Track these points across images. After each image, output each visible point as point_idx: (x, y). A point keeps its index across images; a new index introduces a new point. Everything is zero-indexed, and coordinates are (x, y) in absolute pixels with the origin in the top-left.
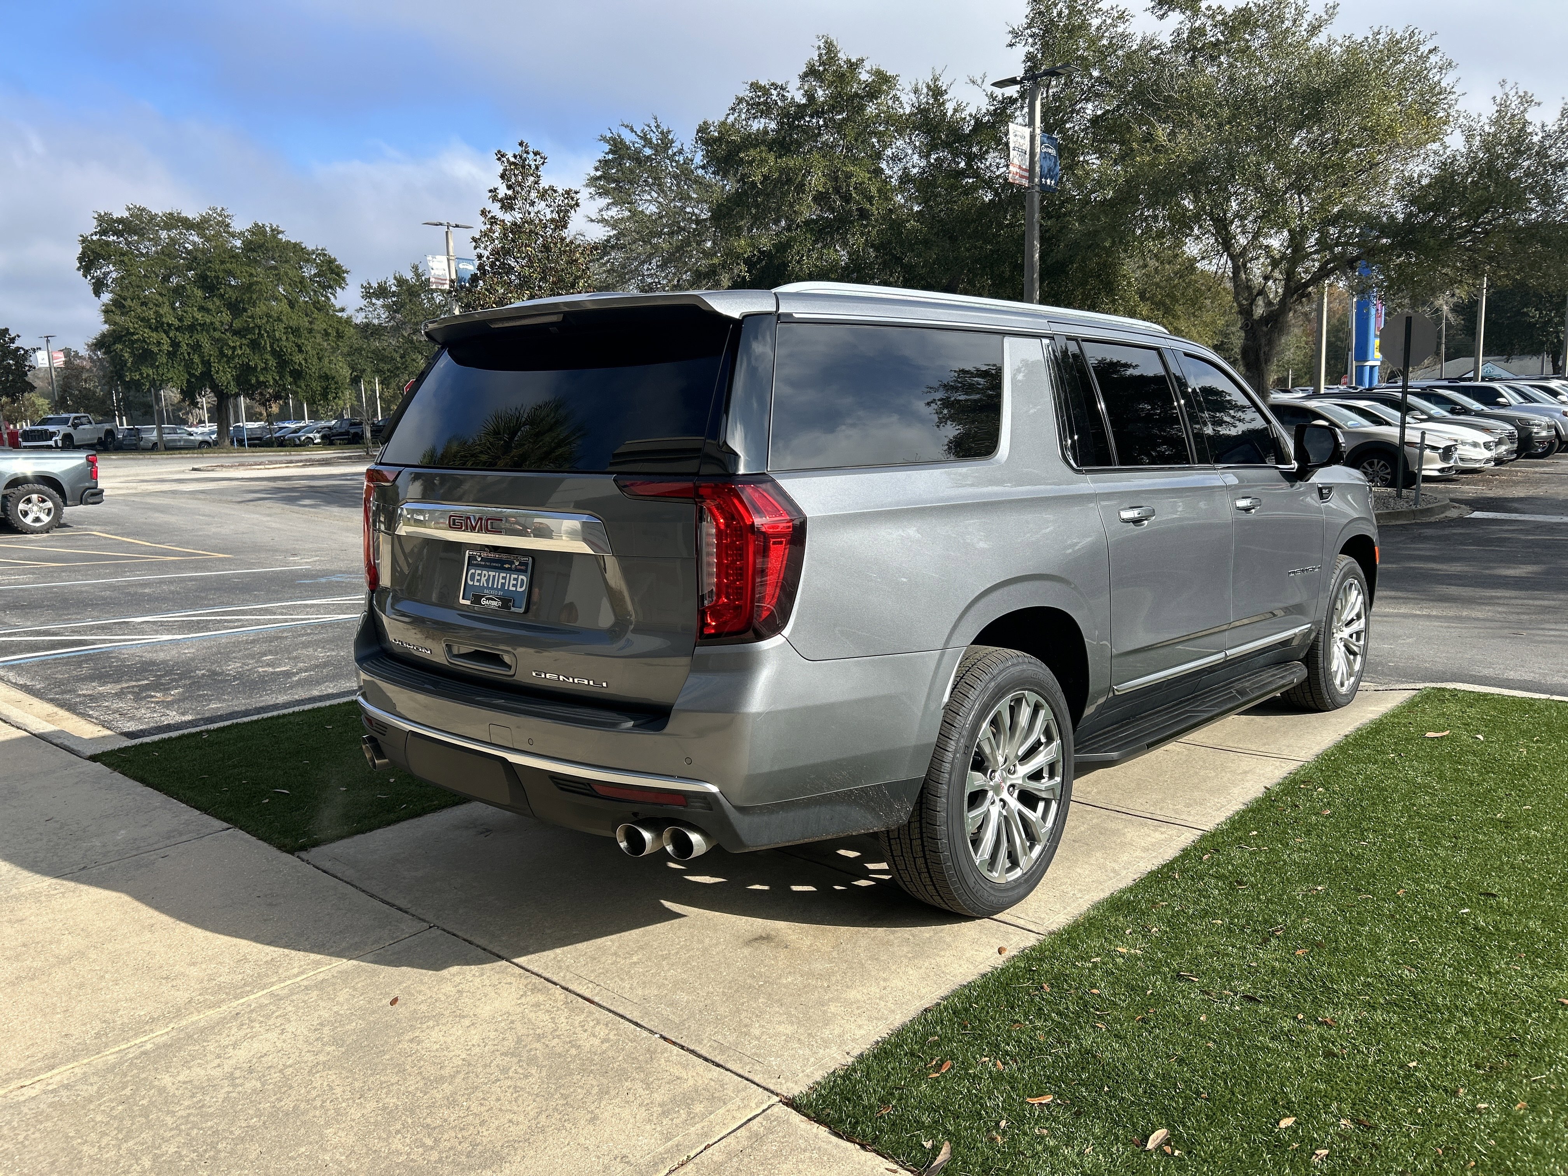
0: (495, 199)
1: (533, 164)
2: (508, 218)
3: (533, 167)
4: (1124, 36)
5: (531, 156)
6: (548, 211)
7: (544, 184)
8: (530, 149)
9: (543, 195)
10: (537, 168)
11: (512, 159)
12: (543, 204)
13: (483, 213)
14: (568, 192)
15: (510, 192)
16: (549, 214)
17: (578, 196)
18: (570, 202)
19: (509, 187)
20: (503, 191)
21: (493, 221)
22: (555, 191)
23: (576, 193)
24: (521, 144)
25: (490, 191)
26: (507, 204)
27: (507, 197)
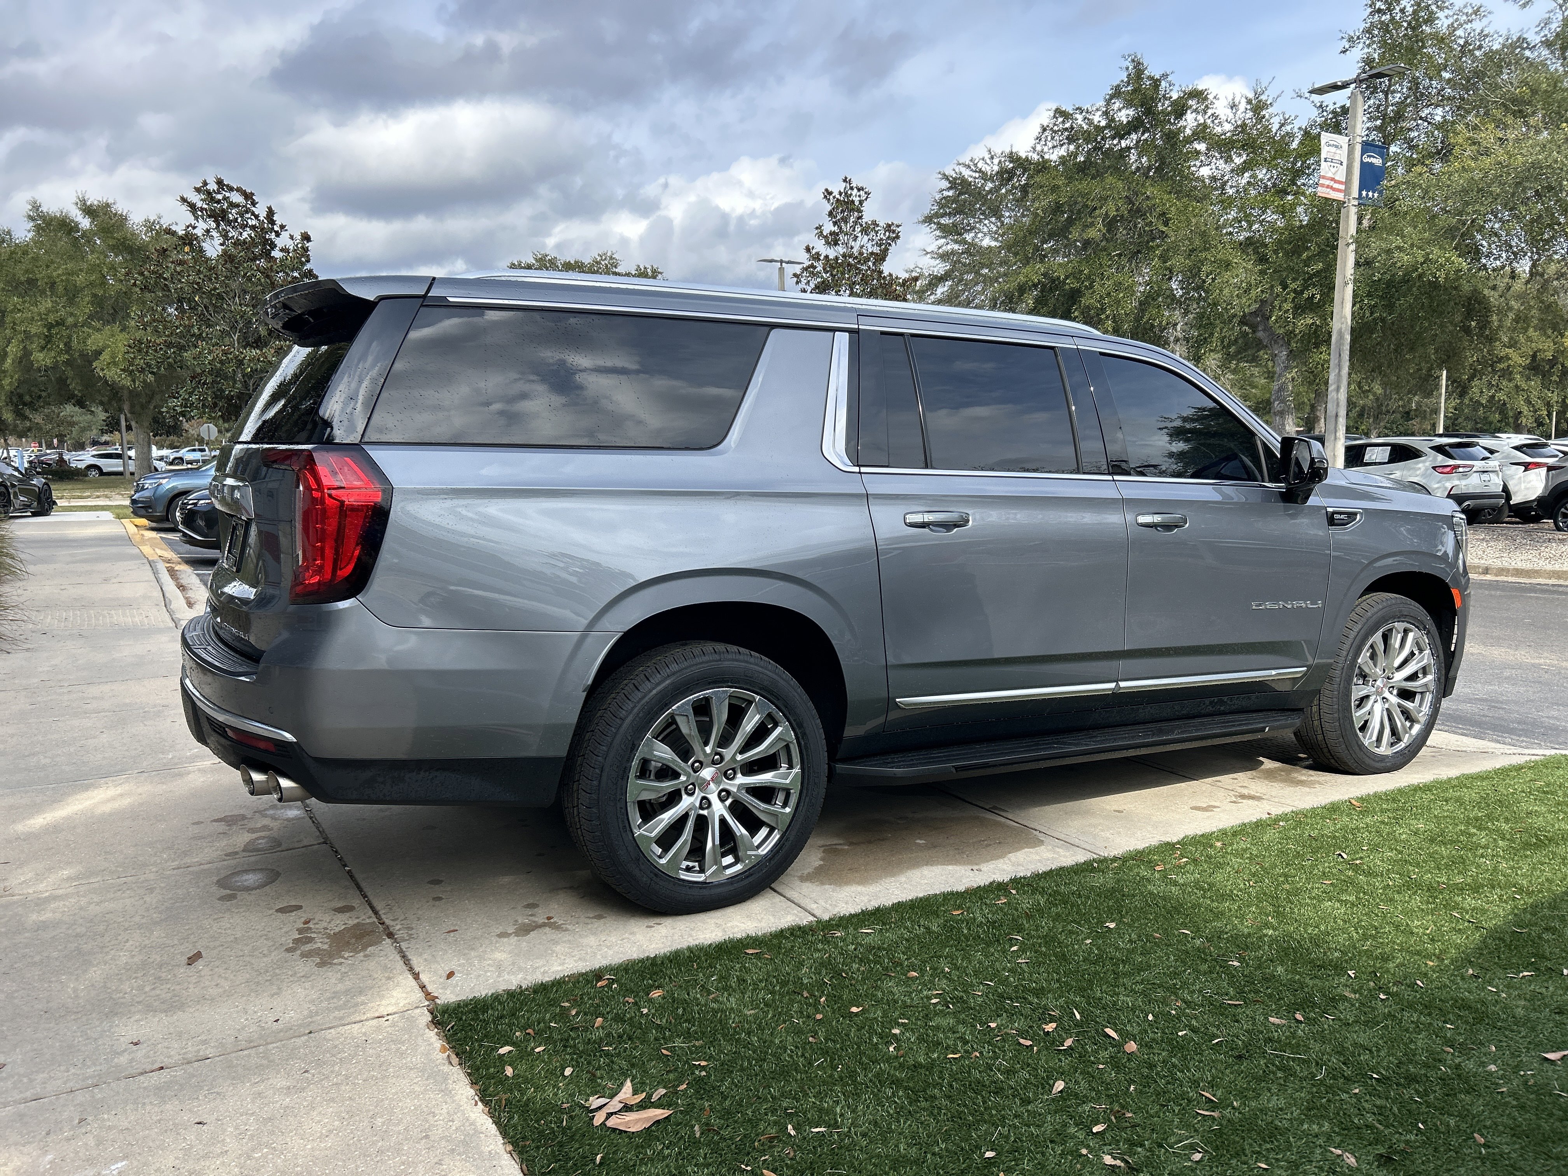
0: (820, 234)
1: (857, 200)
2: (832, 253)
3: (857, 203)
4: (1483, 36)
5: (855, 192)
6: (869, 245)
7: (867, 218)
8: (854, 185)
9: (865, 231)
10: (861, 202)
11: (838, 196)
12: (866, 238)
13: (808, 249)
14: (889, 226)
15: (836, 229)
16: (871, 248)
17: (899, 229)
18: (893, 233)
19: (835, 223)
20: (829, 227)
21: (816, 257)
22: (878, 225)
23: (898, 226)
24: (845, 180)
25: (817, 228)
26: (833, 240)
27: (832, 233)
